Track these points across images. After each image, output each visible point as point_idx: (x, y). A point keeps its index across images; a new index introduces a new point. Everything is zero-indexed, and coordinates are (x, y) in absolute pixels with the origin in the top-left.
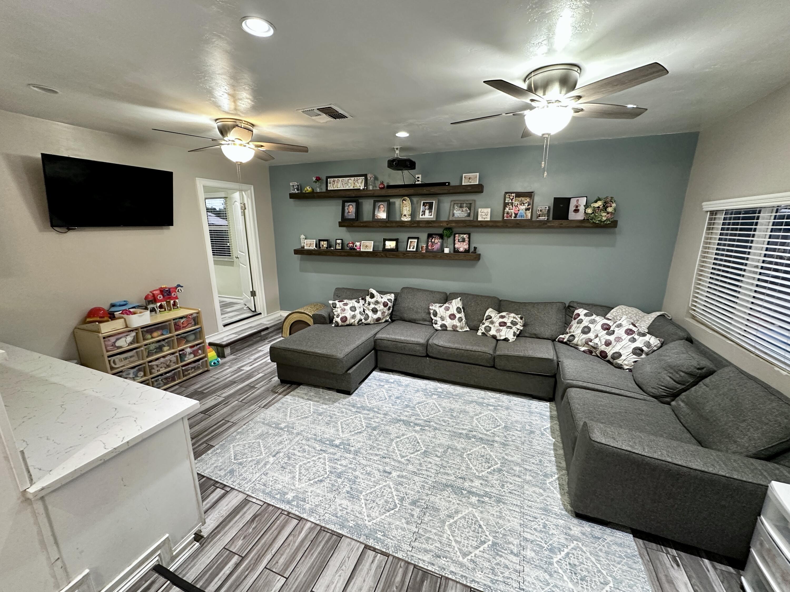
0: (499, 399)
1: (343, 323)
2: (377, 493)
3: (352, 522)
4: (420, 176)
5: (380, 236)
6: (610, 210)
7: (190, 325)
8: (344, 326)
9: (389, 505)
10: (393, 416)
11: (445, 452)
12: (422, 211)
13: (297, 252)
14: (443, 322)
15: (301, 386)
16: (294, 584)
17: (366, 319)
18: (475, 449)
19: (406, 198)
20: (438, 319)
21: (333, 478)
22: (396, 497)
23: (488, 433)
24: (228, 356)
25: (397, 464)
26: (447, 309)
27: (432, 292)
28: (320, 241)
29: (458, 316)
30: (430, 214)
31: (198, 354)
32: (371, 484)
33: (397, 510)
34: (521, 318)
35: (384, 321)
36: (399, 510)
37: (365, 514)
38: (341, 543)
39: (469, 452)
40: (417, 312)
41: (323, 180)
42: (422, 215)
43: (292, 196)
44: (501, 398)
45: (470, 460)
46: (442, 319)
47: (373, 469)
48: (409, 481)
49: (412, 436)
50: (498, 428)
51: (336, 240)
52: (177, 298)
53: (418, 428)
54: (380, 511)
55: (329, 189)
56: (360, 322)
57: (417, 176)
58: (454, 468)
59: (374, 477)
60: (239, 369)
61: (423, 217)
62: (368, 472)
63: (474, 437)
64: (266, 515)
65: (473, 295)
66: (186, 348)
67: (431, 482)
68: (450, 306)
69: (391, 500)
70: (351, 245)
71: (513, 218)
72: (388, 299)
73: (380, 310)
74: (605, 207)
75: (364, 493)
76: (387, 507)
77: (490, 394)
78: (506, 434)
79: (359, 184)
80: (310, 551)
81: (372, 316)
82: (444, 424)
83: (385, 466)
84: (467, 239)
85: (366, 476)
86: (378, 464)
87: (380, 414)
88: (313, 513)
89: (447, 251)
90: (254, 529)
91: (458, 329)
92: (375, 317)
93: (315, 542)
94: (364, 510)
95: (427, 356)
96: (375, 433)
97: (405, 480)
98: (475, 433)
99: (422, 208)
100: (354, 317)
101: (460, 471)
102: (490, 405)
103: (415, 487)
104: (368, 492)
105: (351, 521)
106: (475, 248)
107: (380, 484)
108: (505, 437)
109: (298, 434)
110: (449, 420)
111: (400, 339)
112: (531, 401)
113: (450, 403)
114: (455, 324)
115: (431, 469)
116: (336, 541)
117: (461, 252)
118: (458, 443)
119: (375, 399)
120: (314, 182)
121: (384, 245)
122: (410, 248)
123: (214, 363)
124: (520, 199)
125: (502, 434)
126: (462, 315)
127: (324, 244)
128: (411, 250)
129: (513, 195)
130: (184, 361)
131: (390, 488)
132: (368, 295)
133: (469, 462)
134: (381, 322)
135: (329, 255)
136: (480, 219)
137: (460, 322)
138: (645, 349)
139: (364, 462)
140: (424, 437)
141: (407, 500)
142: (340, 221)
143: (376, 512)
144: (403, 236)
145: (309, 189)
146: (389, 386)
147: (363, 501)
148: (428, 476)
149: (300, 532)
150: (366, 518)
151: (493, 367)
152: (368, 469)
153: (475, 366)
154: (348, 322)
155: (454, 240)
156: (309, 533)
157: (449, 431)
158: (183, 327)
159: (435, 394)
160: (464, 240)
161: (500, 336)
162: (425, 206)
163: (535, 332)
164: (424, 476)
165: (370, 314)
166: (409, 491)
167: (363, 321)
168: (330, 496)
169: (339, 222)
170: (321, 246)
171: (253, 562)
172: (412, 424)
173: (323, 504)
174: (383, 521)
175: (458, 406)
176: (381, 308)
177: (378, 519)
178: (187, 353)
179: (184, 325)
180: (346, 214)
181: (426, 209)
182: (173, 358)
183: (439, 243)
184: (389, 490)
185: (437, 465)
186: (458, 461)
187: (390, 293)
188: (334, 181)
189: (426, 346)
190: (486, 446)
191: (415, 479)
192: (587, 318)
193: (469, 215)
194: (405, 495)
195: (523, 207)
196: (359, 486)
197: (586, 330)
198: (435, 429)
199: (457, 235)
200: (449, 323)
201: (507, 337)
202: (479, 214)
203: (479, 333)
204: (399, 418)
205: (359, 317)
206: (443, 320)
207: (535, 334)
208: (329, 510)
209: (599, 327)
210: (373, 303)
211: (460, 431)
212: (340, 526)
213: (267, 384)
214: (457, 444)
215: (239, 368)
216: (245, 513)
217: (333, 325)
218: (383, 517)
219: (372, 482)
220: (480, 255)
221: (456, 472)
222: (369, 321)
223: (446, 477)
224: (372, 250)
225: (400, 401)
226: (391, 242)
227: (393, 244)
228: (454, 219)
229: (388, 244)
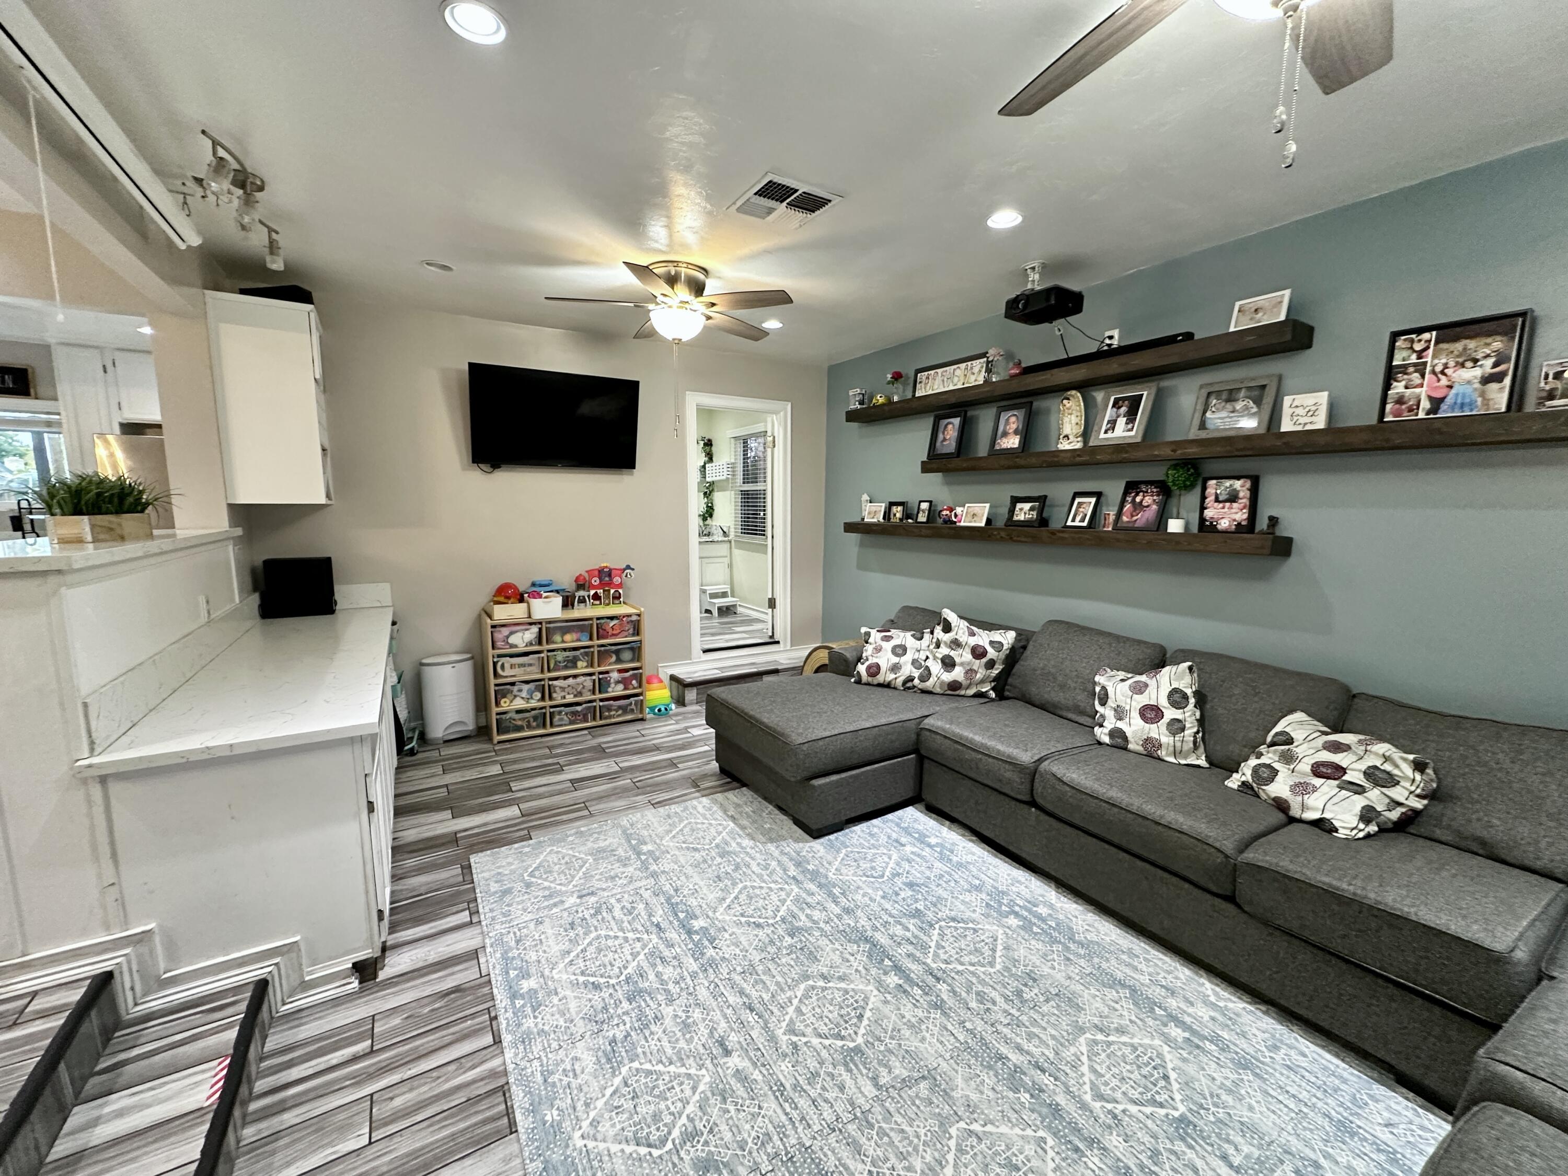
0: (1232, 1020)
1: (870, 679)
2: (660, 1082)
3: (555, 1113)
4: (1116, 332)
5: (1006, 491)
7: (626, 633)
8: (873, 685)
9: (653, 1128)
10: (863, 921)
11: (906, 1083)
12: (1109, 422)
13: (850, 527)
14: (1120, 725)
15: (744, 788)
16: (370, 1161)
17: (924, 678)
18: (1004, 1129)
19: (1073, 392)
20: (1106, 712)
21: (620, 992)
22: (684, 1120)
23: (1097, 1105)
24: (691, 704)
25: (761, 1041)
26: (1139, 689)
27: (1118, 638)
28: (892, 504)
29: (1170, 713)
30: (1130, 426)
31: (631, 687)
32: (669, 1051)
33: (656, 1153)
34: (1419, 766)
35: (971, 692)
36: (660, 1157)
37: (592, 1114)
38: (499, 1145)
39: (976, 1127)
40: (1062, 687)
41: (908, 378)
42: (1106, 432)
43: (852, 416)
44: (1246, 1019)
45: (960, 1150)
46: (1120, 713)
47: (704, 1020)
48: (748, 1102)
49: (862, 991)
50: (1148, 1110)
51: (921, 502)
52: (620, 585)
53: (893, 980)
54: (623, 1129)
55: (918, 395)
56: (910, 684)
57: (1107, 334)
58: (891, 1143)
59: (689, 1041)
60: (686, 730)
61: (1110, 435)
62: (691, 1020)
63: (1037, 1090)
64: (468, 998)
65: (1242, 661)
66: (612, 670)
67: (794, 1141)
68: (1152, 683)
69: (668, 1119)
70: (944, 513)
71: (1421, 415)
72: (991, 643)
73: (962, 664)
75: (636, 1065)
76: (646, 1130)
77: (1208, 987)
78: (1163, 1145)
79: (975, 376)
80: (446, 1119)
81: (940, 675)
82: (973, 1005)
83: (732, 1029)
84: (1245, 494)
85: (676, 1030)
86: (725, 1016)
87: (836, 903)
88: (523, 1042)
89: (1175, 526)
90: (433, 1010)
91: (1162, 753)
92: (947, 677)
93: (472, 1105)
94: (600, 1104)
95: (1033, 803)
96: (788, 940)
97: (741, 1092)
98: (1046, 1080)
99: (1110, 413)
100: (895, 668)
101: (899, 1166)
102: (1180, 1023)
103: (748, 1127)
104: (648, 1066)
105: (558, 1109)
106: (1273, 521)
107: (683, 1065)
108: (1155, 1155)
109: (654, 875)
110: (999, 999)
111: (971, 741)
112: (1380, 1090)
113: (1044, 956)
114: (1154, 735)
115: (826, 1106)
116: (498, 1132)
117: (1225, 532)
118: (967, 1080)
119: (858, 866)
120: (889, 383)
121: (1012, 511)
122: (1073, 520)
123: (660, 710)
124: (1458, 346)
125: (1147, 1139)
126: (1189, 715)
127: (898, 511)
128: (1077, 524)
129: (1426, 336)
130: (607, 692)
131: (694, 1089)
132: (939, 624)
133: (950, 1157)
134: (962, 692)
135: (900, 535)
136: (1287, 426)
137: (1174, 735)
139: (703, 993)
140: (886, 1010)
141: (699, 1147)
142: (925, 459)
143: (613, 1125)
144: (1059, 491)
145: (880, 399)
146: (915, 849)
147: (617, 1081)
148: (803, 1118)
149: (473, 1067)
150: (585, 1124)
151: (1231, 899)
152: (697, 1014)
153: (1166, 875)
154: (880, 678)
155: (1203, 498)
156: (482, 1080)
157: (971, 1032)
158: (613, 635)
159: (1016, 914)
160: (1233, 498)
161: (1304, 807)
162: (1119, 408)
163: (1484, 834)
164: (795, 1114)
165: (936, 668)
166: (723, 1127)
167: (916, 682)
168: (580, 1027)
169: (923, 462)
170: (892, 515)
171: (372, 1070)
172: (887, 962)
173: (552, 1036)
174: (606, 1158)
175: (1060, 977)
176: (963, 659)
177: (602, 1146)
178: (612, 681)
179: (615, 632)
180: (938, 444)
181: (1118, 416)
182: (588, 682)
183: (1155, 507)
184: (688, 1092)
185: (852, 1104)
186: (922, 1132)
187: (1007, 628)
188: (928, 378)
189: (1032, 773)
190: (1050, 1142)
191: (765, 1105)
193: (1257, 419)
194: (706, 1131)
195: (1473, 374)
196: (643, 1042)
198: (939, 1006)
199: (1213, 482)
200: (1135, 728)
201: (1327, 815)
202: (1287, 411)
203: (1234, 782)
204: (869, 933)
205: (908, 670)
206: (1120, 719)
207: (1483, 843)
208: (550, 1055)
210: (945, 643)
211: (1004, 1050)
212: (531, 1104)
213: (698, 767)
214: (959, 1081)
215: (686, 728)
216: (453, 974)
217: (853, 680)
218: (615, 1148)
219: (674, 1048)
220: (1289, 541)
221: (887, 1159)
222: (929, 684)
223: (845, 1153)
224: (983, 524)
225: (911, 893)
226: (1027, 506)
227: (1032, 509)
228: (1203, 435)
229: (1021, 509)
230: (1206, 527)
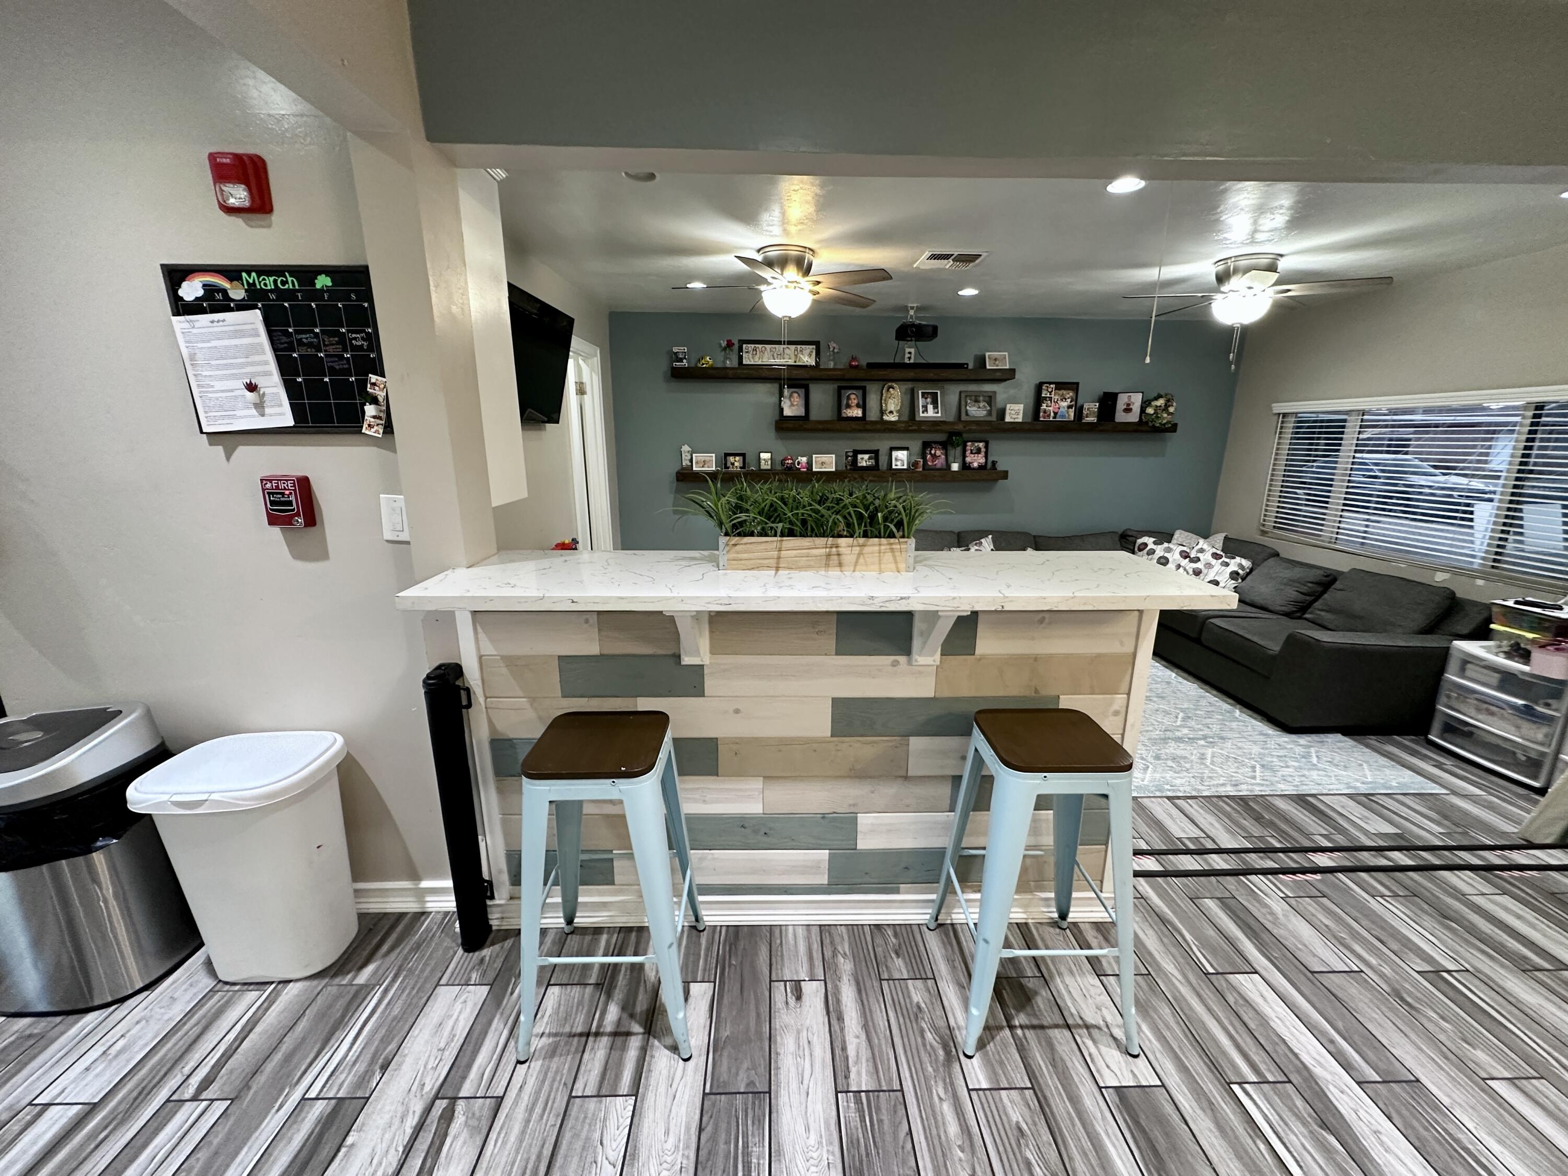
4: (912, 350)
5: (848, 446)
6: (1171, 410)
12: (923, 406)
13: (677, 477)
19: (893, 384)
27: (935, 532)
28: (727, 455)
30: (935, 411)
41: (734, 346)
42: (923, 413)
43: (677, 373)
51: (761, 453)
55: (744, 362)
57: (908, 350)
61: (925, 415)
70: (789, 462)
71: (1051, 419)
74: (1167, 406)
79: (807, 358)
84: (983, 450)
99: (921, 401)
106: (994, 463)
117: (974, 469)
121: (855, 460)
122: (896, 465)
124: (1061, 392)
127: (737, 462)
128: (899, 467)
129: (1052, 386)
135: (745, 481)
136: (1008, 419)
138: (1241, 572)
144: (882, 445)
145: (709, 361)
155: (964, 451)
160: (979, 451)
162: (926, 398)
169: (776, 422)
170: (729, 464)
180: (786, 408)
181: (927, 403)
183: (943, 457)
188: (755, 350)
192: (1159, 546)
193: (990, 413)
195: (1064, 404)
197: (1163, 561)
199: (969, 444)
202: (1008, 412)
209: (1177, 556)
220: (1000, 472)
224: (832, 470)
226: (866, 456)
227: (870, 458)
228: (968, 419)
229: (862, 459)
230: (965, 466)
